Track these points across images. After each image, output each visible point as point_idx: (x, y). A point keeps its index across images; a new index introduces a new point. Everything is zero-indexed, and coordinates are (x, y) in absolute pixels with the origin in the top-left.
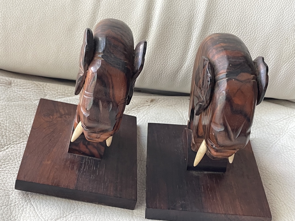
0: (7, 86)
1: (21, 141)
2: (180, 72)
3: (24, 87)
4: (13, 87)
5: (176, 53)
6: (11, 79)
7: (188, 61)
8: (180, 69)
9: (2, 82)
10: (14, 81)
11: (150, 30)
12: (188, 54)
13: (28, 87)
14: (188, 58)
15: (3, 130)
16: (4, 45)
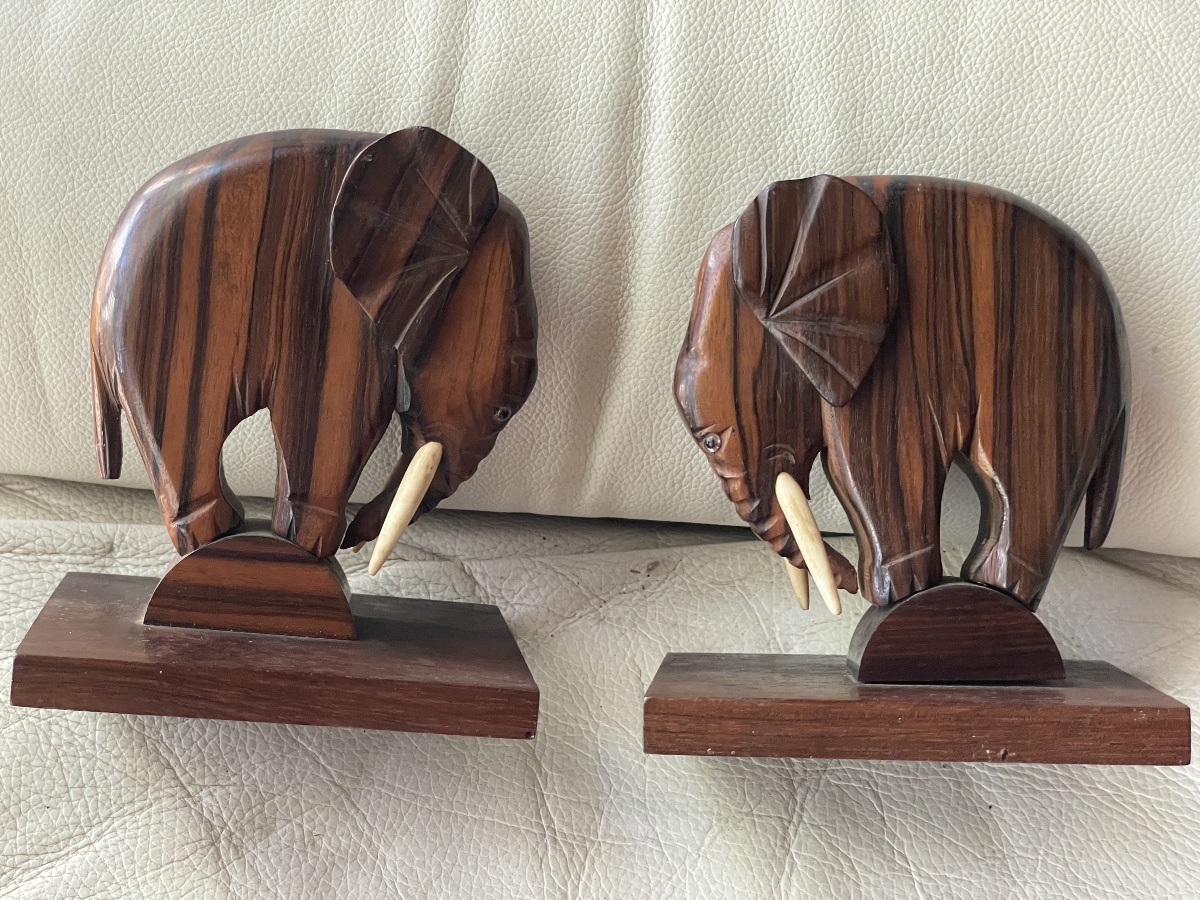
0: (96, 563)
1: (150, 797)
3: (162, 558)
4: (121, 560)
6: (110, 528)
9: (79, 548)
10: (123, 535)
11: (623, 327)
15: (81, 760)
16: (75, 413)
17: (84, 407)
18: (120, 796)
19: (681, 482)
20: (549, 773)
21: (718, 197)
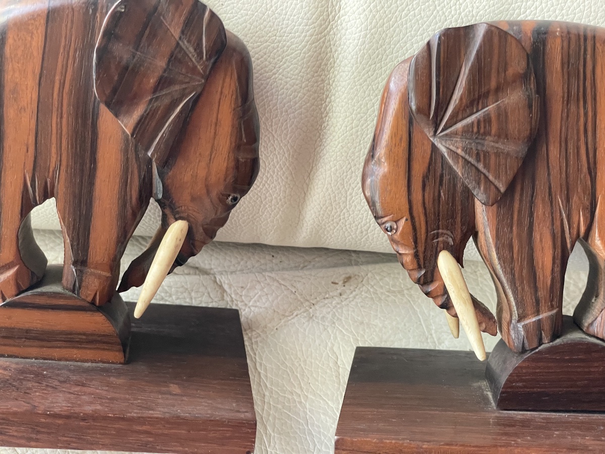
19: (367, 230)
20: (272, 434)
21: (397, 30)
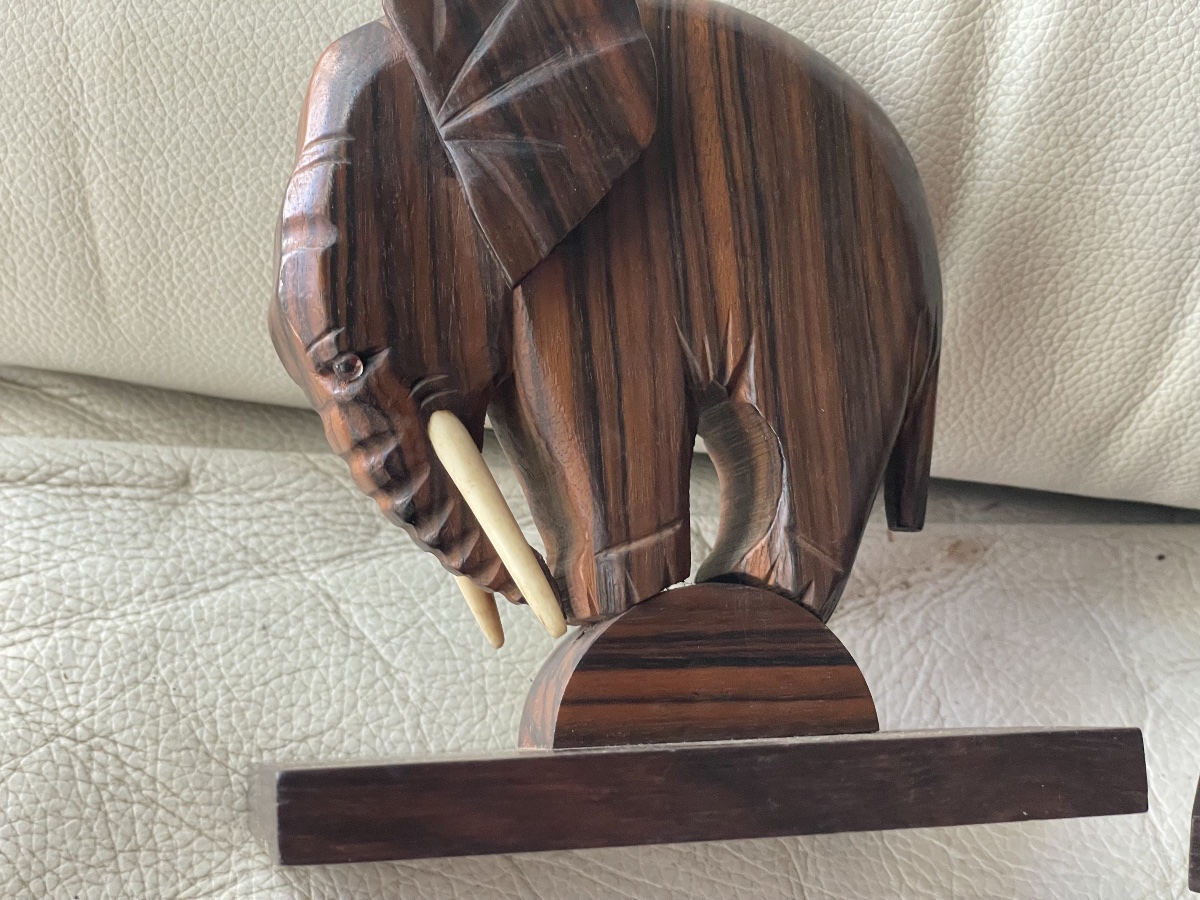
0: (165, 499)
1: (235, 868)
2: (1122, 430)
3: (258, 495)
4: (200, 497)
5: (1107, 331)
6: (185, 453)
7: (1173, 376)
8: (1126, 415)
9: (141, 477)
10: (203, 462)
11: (956, 204)
12: (1175, 340)
13: (280, 491)
14: (1175, 362)
15: (136, 808)
16: (141, 293)
17: (153, 285)
18: (191, 866)
21: (1127, 11)
